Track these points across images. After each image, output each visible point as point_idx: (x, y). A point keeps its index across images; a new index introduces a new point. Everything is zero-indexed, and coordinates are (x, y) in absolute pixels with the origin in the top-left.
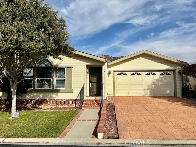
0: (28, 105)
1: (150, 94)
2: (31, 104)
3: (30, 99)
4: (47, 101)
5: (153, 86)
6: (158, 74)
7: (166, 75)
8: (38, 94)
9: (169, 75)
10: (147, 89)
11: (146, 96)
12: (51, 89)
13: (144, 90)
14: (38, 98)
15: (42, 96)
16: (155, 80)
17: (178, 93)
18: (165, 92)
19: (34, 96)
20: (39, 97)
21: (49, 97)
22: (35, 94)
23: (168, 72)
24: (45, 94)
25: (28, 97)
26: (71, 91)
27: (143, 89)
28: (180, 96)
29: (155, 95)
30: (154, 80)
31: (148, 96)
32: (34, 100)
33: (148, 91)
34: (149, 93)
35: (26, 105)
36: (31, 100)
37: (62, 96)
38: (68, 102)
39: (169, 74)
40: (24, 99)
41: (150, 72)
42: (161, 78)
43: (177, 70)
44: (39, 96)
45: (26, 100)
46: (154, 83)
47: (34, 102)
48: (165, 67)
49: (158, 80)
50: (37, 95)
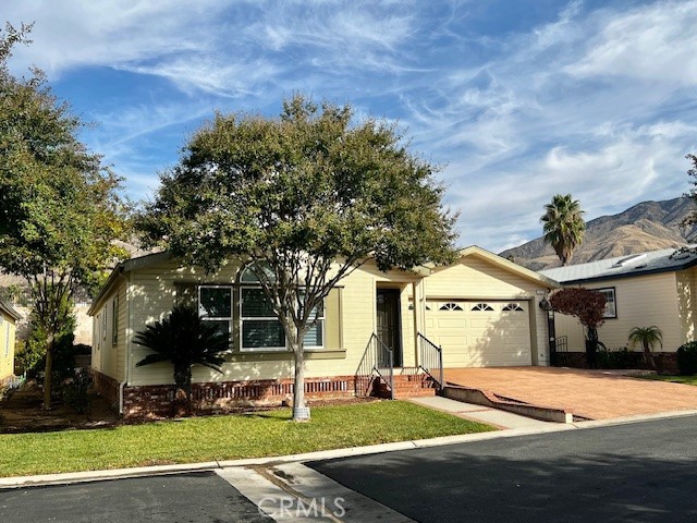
0: (222, 402)
1: (483, 362)
2: (229, 398)
3: (227, 382)
4: (277, 387)
5: (489, 339)
6: (498, 307)
7: (513, 312)
8: (247, 365)
9: (520, 312)
10: (477, 348)
11: (475, 365)
12: (285, 349)
13: (470, 349)
14: (247, 378)
15: (260, 371)
16: (493, 323)
17: (540, 358)
18: (514, 355)
19: (235, 373)
20: (251, 374)
21: (280, 373)
22: (237, 366)
23: (518, 305)
24: (267, 364)
25: (215, 376)
26: (340, 353)
27: (466, 347)
28: (544, 364)
29: (494, 364)
30: (489, 325)
31: (479, 366)
32: (238, 385)
33: (479, 353)
34: (480, 359)
35: (213, 403)
36: (230, 385)
37: (315, 369)
38: (335, 385)
39: (519, 309)
40: (208, 384)
41: (482, 304)
42: (504, 318)
43: (538, 300)
44: (249, 372)
45: (214, 386)
46: (490, 333)
47: (238, 389)
48: (511, 291)
49: (497, 325)
50: (245, 370)
